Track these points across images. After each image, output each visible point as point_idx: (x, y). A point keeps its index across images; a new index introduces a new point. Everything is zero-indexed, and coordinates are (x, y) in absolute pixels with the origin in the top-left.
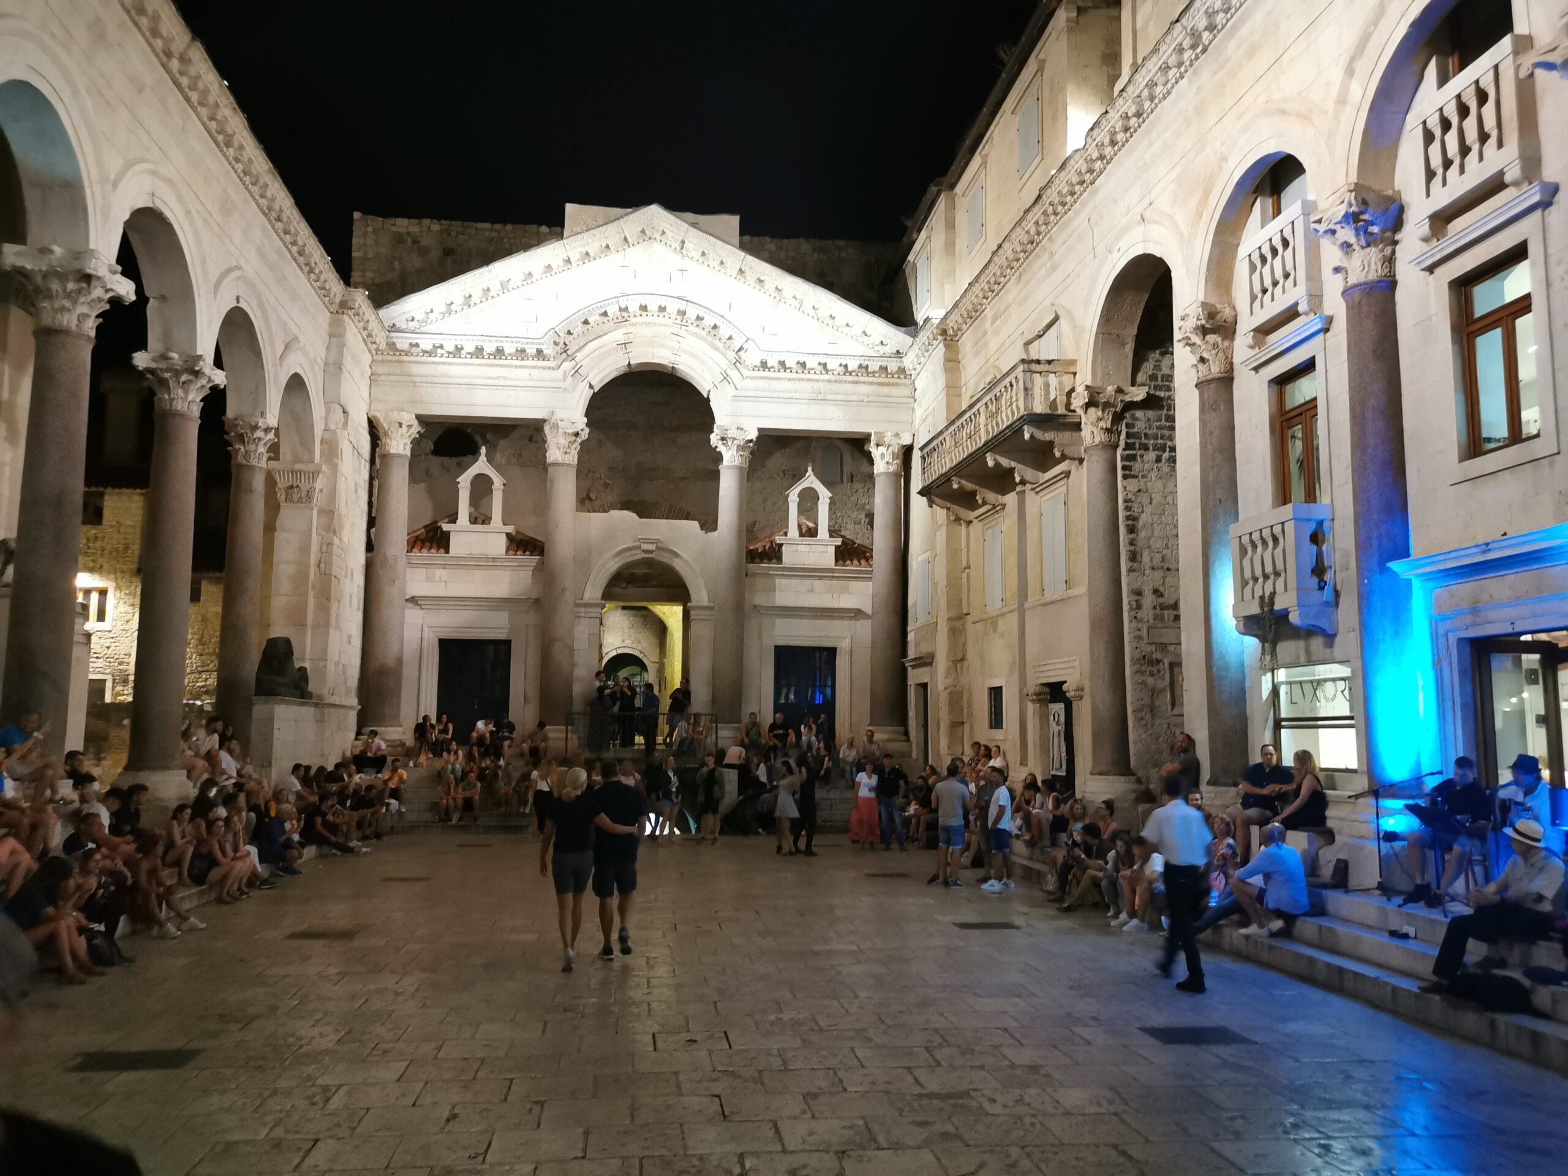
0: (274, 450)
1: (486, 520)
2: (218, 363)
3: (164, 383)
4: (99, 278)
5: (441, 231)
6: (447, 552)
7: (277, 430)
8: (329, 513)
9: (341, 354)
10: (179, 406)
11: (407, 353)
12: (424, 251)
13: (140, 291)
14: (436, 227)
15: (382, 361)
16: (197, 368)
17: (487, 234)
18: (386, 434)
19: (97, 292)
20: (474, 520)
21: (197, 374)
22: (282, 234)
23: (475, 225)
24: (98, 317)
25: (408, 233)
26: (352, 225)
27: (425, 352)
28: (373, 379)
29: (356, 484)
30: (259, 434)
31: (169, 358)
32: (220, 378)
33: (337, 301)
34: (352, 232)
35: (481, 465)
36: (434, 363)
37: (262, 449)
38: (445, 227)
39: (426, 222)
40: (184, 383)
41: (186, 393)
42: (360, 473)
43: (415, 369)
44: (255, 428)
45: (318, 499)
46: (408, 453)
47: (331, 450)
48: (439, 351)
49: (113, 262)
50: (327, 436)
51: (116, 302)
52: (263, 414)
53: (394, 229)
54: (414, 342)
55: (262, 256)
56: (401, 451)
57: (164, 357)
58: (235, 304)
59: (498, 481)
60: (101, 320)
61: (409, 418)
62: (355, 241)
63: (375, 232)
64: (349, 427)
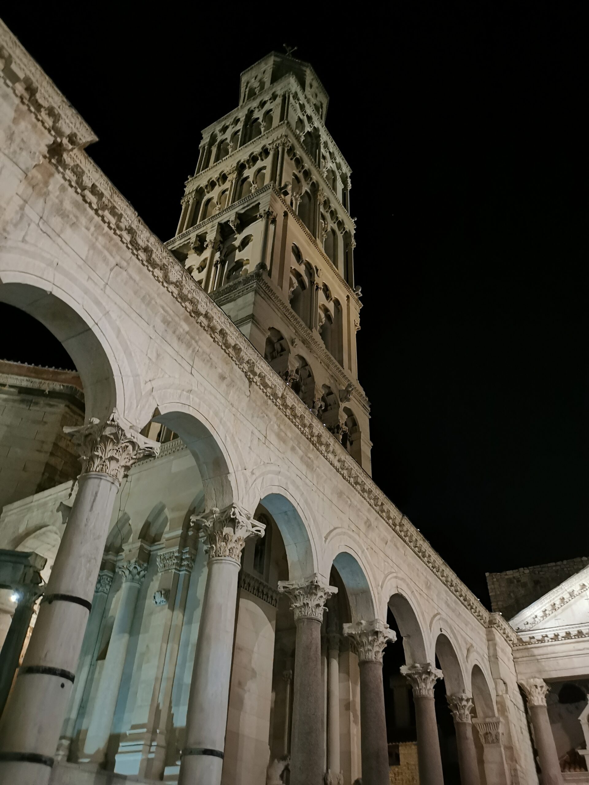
0: (473, 711)
2: (438, 666)
3: (415, 681)
4: (381, 632)
5: (530, 573)
6: (586, 770)
7: (473, 699)
8: (510, 748)
9: (495, 650)
10: (424, 692)
11: (530, 643)
12: (524, 585)
13: (398, 635)
14: (527, 571)
15: (517, 650)
16: (429, 670)
17: (554, 568)
18: (530, 694)
19: (381, 639)
21: (429, 673)
22: (455, 592)
23: (546, 565)
24: (382, 652)
25: (514, 577)
26: (486, 580)
27: (538, 640)
28: (515, 660)
29: (521, 728)
30: (464, 703)
31: (415, 667)
32: (440, 674)
33: (487, 621)
34: (487, 583)
36: (545, 646)
37: (467, 712)
38: (531, 570)
40: (424, 679)
41: (426, 685)
42: (521, 721)
43: (536, 652)
44: (462, 699)
45: (503, 740)
46: (545, 704)
47: (503, 709)
48: (546, 638)
49: (386, 623)
50: (499, 699)
51: (389, 642)
52: (464, 691)
53: (507, 577)
54: (531, 636)
55: (448, 605)
56: (541, 703)
57: (413, 667)
58: (440, 633)
60: (384, 653)
61: (540, 682)
62: (489, 587)
63: (497, 580)
64: (509, 692)
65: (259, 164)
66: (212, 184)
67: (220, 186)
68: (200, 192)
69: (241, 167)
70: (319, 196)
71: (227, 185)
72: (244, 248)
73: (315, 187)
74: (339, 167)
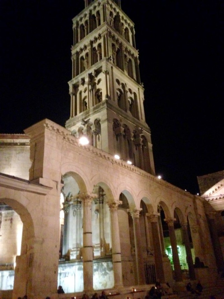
3: (168, 222)
4: (156, 215)
9: (196, 205)
12: (210, 180)
17: (220, 173)
21: (172, 220)
23: (217, 172)
33: (193, 198)
36: (213, 202)
38: (212, 174)
39: (209, 174)
49: (157, 212)
53: (204, 177)
55: (178, 198)
58: (175, 207)
60: (158, 219)
63: (201, 179)
64: (201, 217)
65: (98, 41)
66: (81, 50)
67: (84, 50)
68: (78, 53)
69: (92, 43)
71: (87, 51)
72: (99, 84)
74: (129, 25)
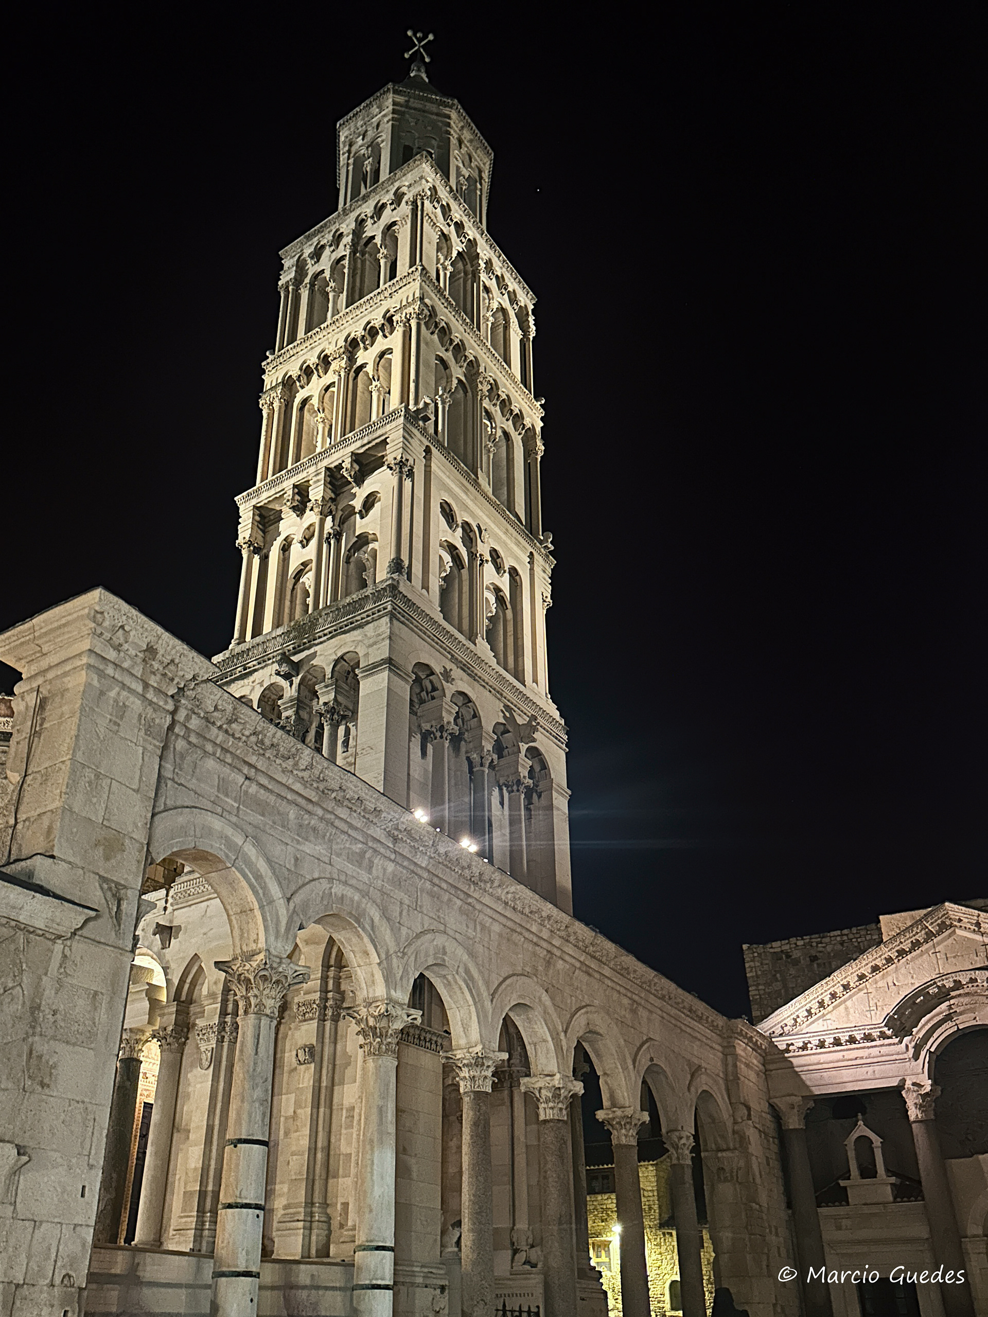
1: (874, 1174)
3: (614, 1127)
5: (805, 945)
6: (848, 1204)
9: (735, 1065)
10: (624, 1141)
12: (796, 962)
14: (800, 943)
15: (771, 1060)
18: (784, 1115)
19: (565, 1095)
20: (863, 1176)
22: (675, 1005)
23: (828, 934)
24: (567, 1108)
25: (782, 951)
27: (799, 1048)
28: (768, 1074)
29: (768, 1160)
30: (683, 1142)
32: (645, 1116)
34: (744, 959)
35: (861, 1129)
39: (793, 940)
40: (624, 1125)
41: (627, 1131)
42: (770, 1150)
43: (795, 1061)
44: (680, 1137)
45: (738, 1176)
46: (802, 1126)
47: (740, 1141)
48: (809, 1046)
50: (736, 1128)
51: (575, 1096)
52: (682, 1128)
54: (789, 1042)
55: (663, 1025)
56: (797, 1127)
57: (612, 1112)
58: (650, 1064)
59: (877, 1141)
61: (797, 1100)
62: (747, 965)
63: (759, 955)
64: (752, 1117)
65: (381, 343)
66: (307, 374)
67: (319, 376)
69: (352, 347)
70: (479, 385)
71: (332, 377)
72: (367, 511)
73: (473, 367)
74: (513, 298)
